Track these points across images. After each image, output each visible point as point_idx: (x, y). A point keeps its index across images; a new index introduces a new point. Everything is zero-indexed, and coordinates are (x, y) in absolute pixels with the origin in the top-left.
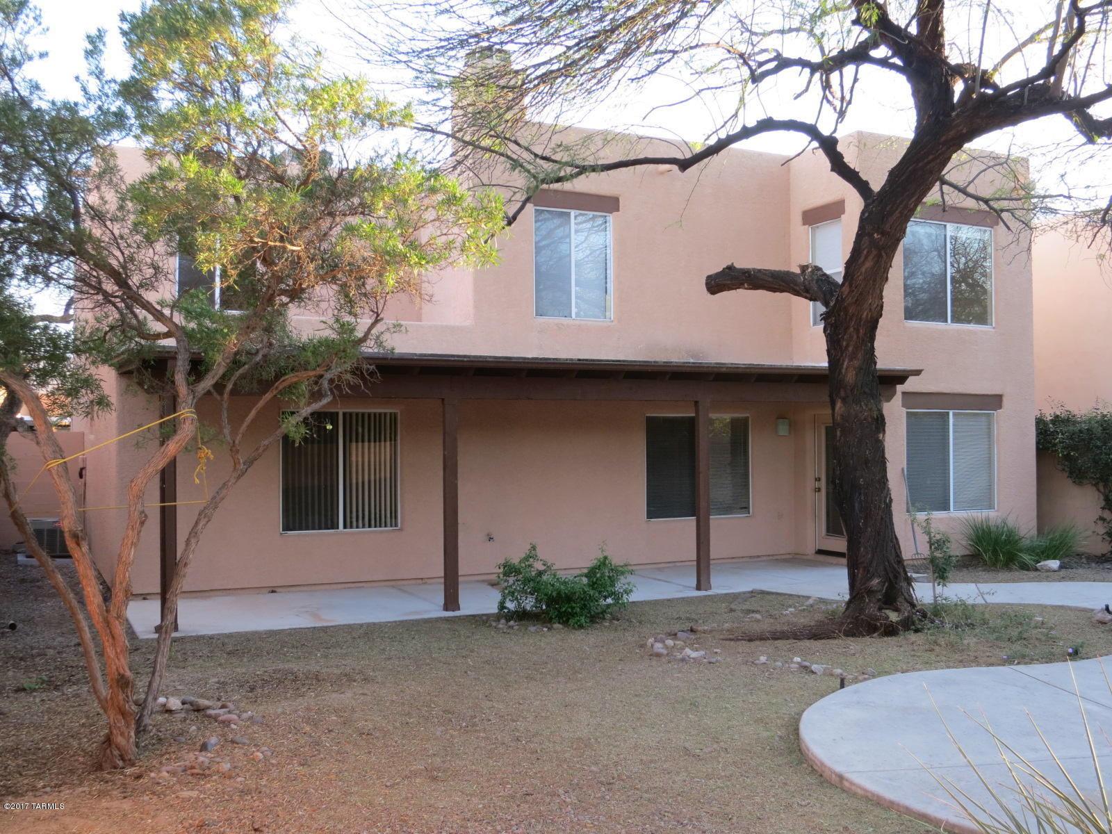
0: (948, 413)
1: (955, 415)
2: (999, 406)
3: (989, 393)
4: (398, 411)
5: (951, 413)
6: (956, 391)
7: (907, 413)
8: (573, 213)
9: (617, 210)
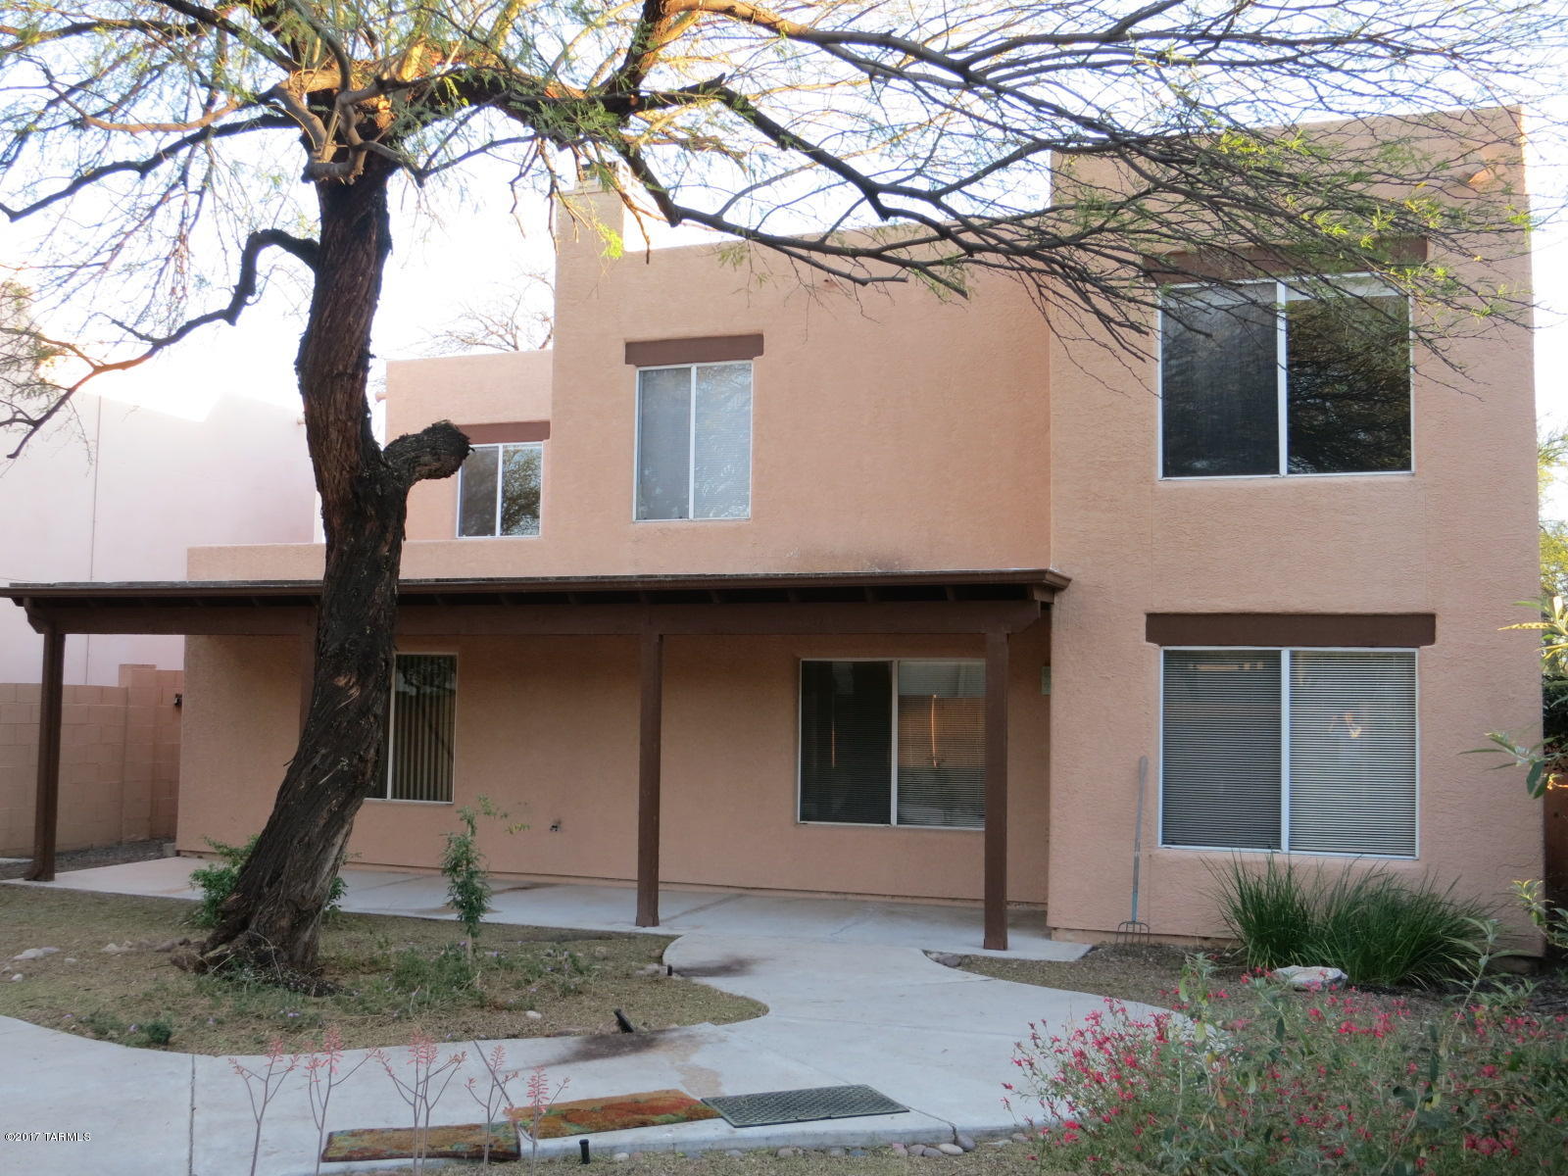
0: (1277, 656)
1: (1293, 656)
2: (1429, 637)
3: (1391, 611)
4: (457, 654)
5: (1285, 654)
6: (1291, 610)
7: (1166, 652)
8: (694, 367)
9: (761, 353)
